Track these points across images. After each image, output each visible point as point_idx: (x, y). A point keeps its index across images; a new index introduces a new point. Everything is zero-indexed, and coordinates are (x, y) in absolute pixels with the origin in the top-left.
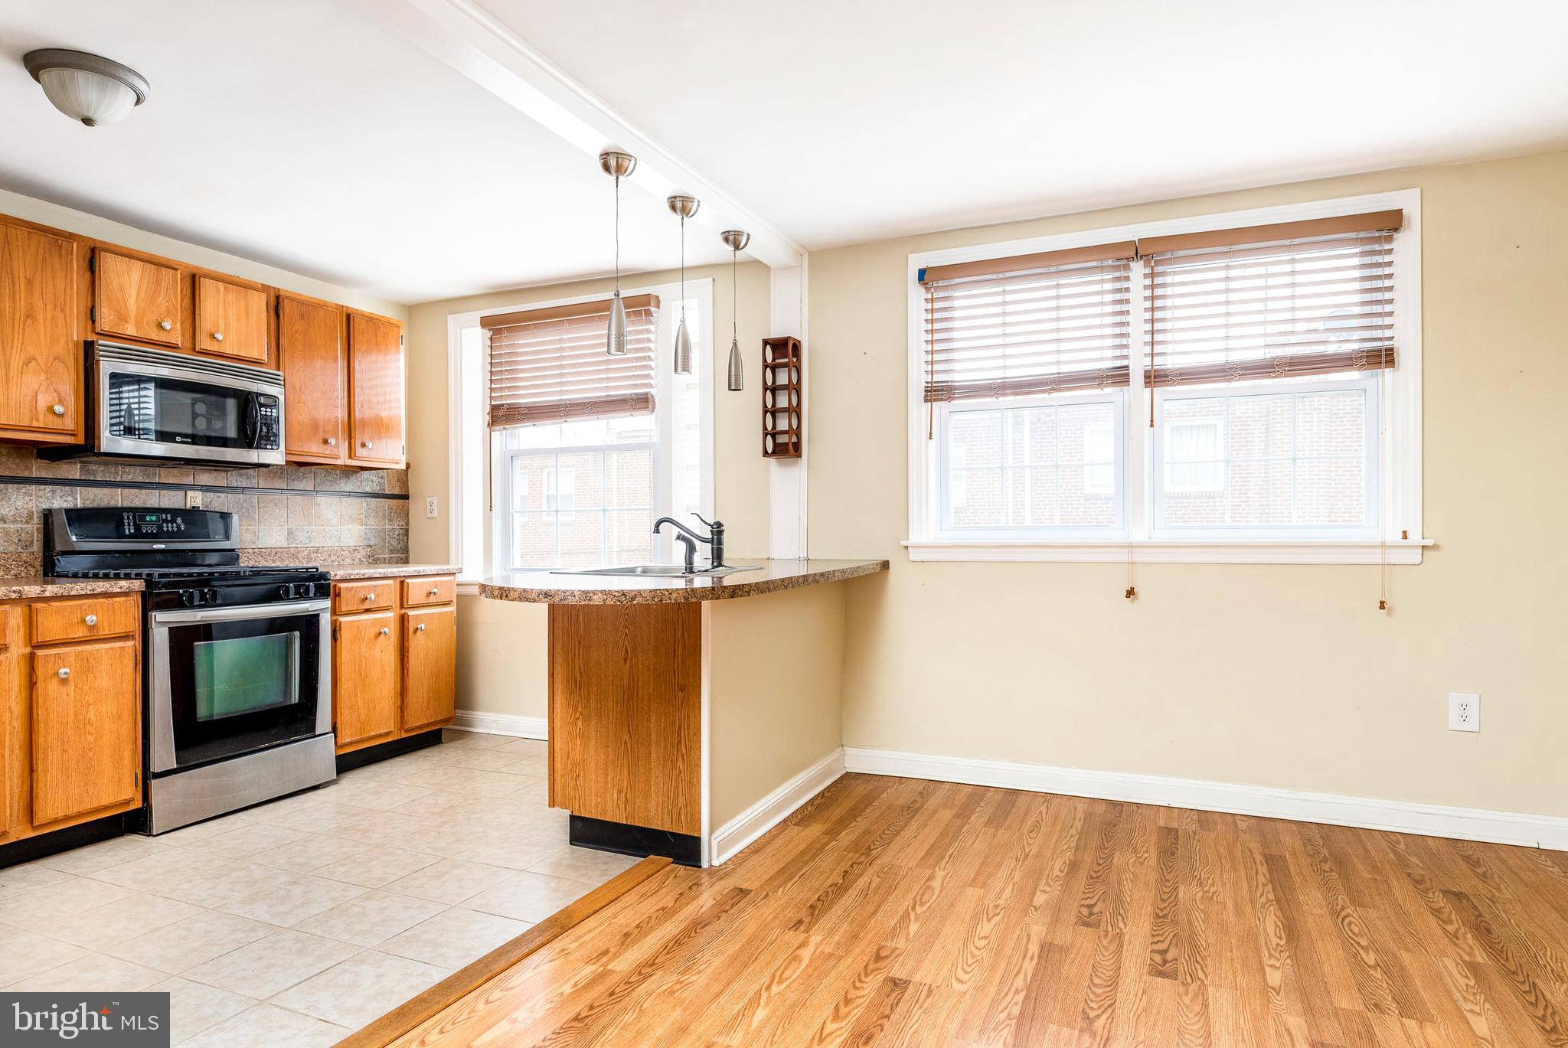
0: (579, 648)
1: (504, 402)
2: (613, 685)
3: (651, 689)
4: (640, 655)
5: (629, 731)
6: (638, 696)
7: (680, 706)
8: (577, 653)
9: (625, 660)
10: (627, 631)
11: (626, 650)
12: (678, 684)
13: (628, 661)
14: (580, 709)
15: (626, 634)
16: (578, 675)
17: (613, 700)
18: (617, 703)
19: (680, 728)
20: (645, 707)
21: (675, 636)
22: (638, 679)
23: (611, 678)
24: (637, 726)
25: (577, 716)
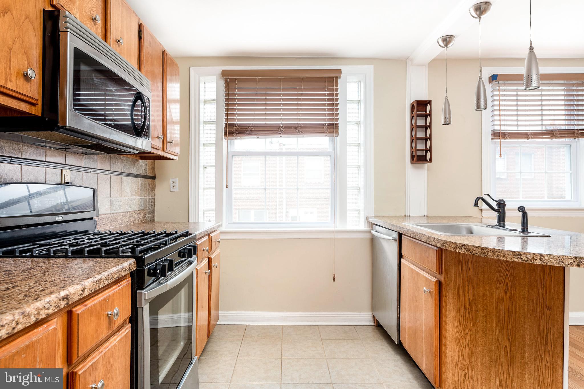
0: (469, 286)
1: (236, 123)
2: (496, 309)
3: (526, 310)
4: (518, 288)
5: (509, 339)
6: (515, 315)
7: (548, 320)
8: (467, 289)
9: (506, 292)
10: (507, 273)
11: (507, 285)
12: (546, 305)
13: (508, 293)
14: (469, 327)
15: (507, 275)
16: (468, 305)
17: (496, 319)
18: (499, 321)
19: (547, 334)
20: (521, 322)
21: (544, 275)
22: (516, 304)
23: (494, 305)
24: (515, 336)
25: (466, 332)
